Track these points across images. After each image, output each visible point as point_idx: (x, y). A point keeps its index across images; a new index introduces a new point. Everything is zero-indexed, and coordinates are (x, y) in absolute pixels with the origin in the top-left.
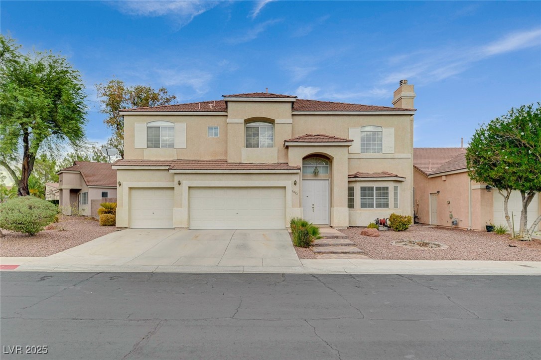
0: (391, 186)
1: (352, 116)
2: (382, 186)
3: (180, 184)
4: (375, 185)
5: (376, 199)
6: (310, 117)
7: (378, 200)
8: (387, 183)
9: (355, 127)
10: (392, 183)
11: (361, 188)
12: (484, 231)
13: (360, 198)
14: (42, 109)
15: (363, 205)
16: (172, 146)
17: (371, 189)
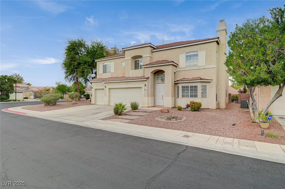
0: (199, 85)
1: (181, 48)
2: (194, 85)
3: (106, 87)
4: (190, 85)
5: (190, 92)
6: (160, 52)
7: (191, 93)
8: (196, 83)
9: (183, 53)
10: (199, 83)
11: (182, 86)
13: (182, 92)
15: (183, 96)
16: (110, 72)
17: (187, 87)
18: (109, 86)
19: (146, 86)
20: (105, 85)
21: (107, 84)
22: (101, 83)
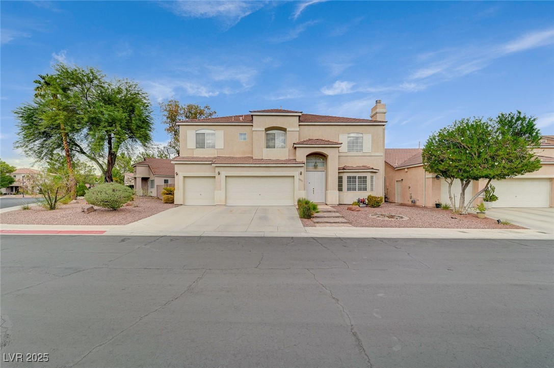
0: (369, 175)
1: (341, 126)
2: (362, 176)
3: (219, 174)
4: (357, 175)
5: (358, 184)
6: (311, 127)
7: (359, 186)
8: (366, 173)
9: (343, 133)
10: (369, 173)
11: (348, 177)
12: (434, 207)
13: (347, 184)
14: (121, 120)
15: (349, 189)
16: (213, 147)
17: (355, 177)
18: (224, 172)
19: (301, 174)
20: (217, 170)
21: (222, 169)
22: (209, 166)
